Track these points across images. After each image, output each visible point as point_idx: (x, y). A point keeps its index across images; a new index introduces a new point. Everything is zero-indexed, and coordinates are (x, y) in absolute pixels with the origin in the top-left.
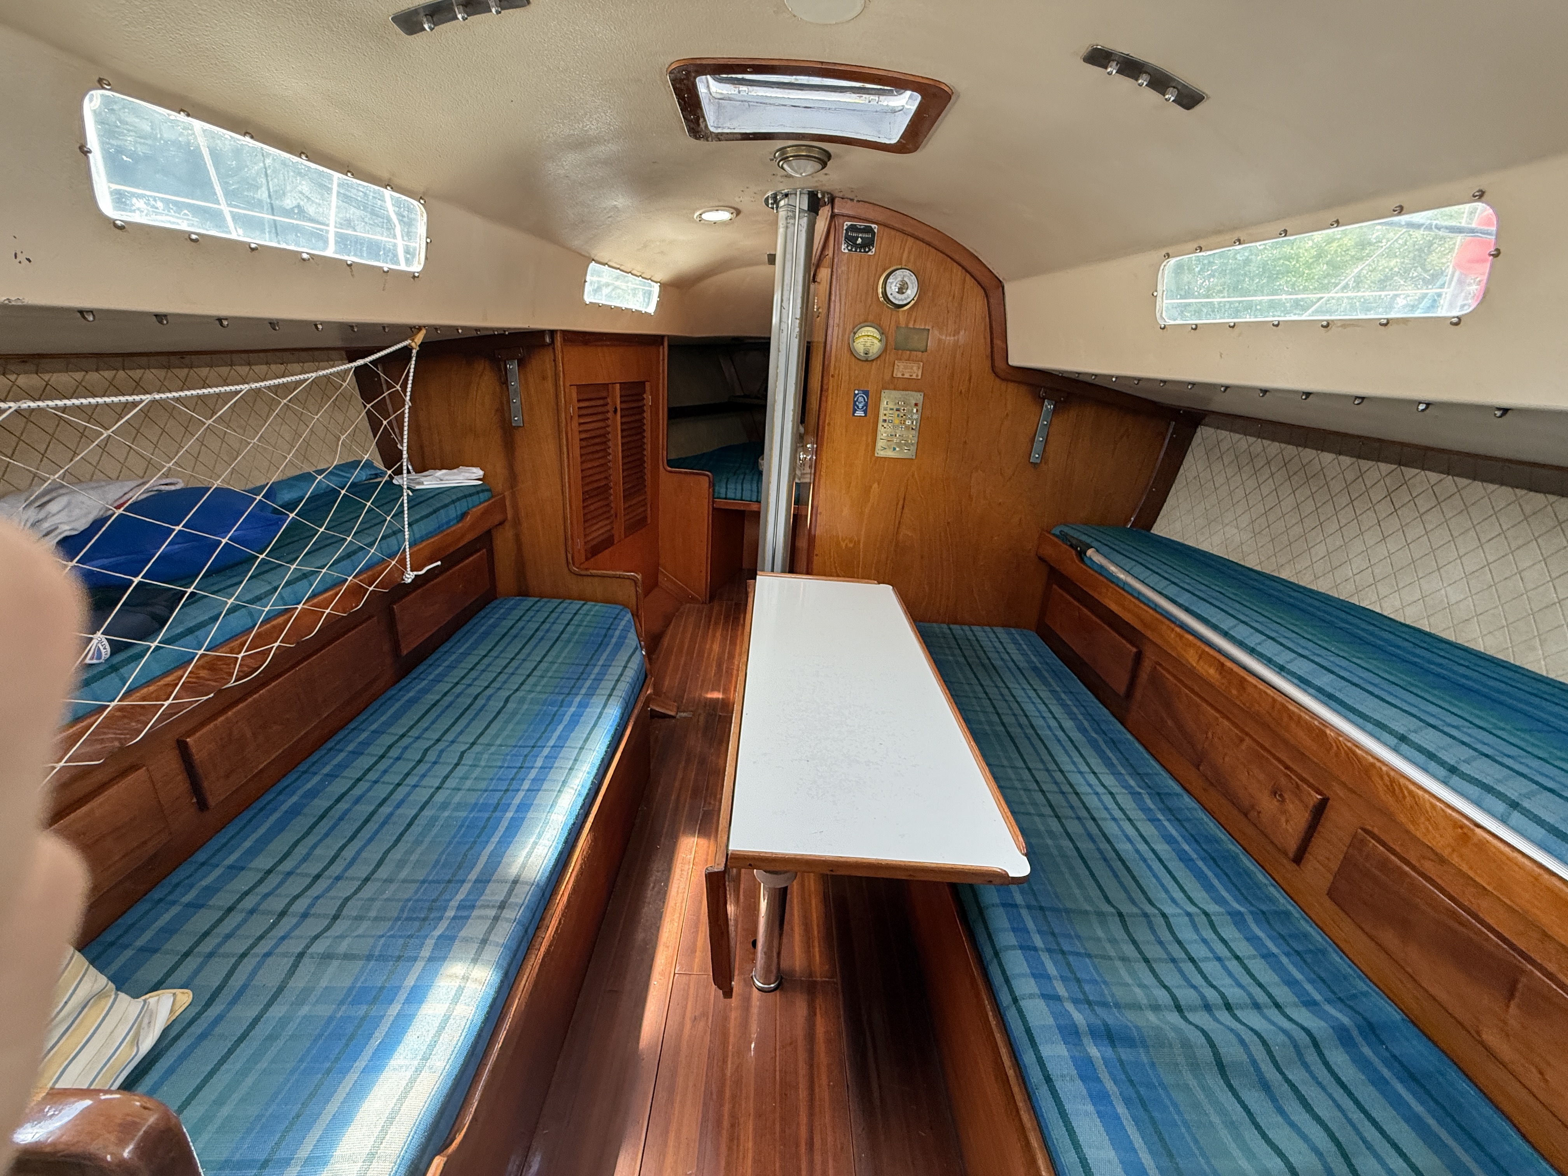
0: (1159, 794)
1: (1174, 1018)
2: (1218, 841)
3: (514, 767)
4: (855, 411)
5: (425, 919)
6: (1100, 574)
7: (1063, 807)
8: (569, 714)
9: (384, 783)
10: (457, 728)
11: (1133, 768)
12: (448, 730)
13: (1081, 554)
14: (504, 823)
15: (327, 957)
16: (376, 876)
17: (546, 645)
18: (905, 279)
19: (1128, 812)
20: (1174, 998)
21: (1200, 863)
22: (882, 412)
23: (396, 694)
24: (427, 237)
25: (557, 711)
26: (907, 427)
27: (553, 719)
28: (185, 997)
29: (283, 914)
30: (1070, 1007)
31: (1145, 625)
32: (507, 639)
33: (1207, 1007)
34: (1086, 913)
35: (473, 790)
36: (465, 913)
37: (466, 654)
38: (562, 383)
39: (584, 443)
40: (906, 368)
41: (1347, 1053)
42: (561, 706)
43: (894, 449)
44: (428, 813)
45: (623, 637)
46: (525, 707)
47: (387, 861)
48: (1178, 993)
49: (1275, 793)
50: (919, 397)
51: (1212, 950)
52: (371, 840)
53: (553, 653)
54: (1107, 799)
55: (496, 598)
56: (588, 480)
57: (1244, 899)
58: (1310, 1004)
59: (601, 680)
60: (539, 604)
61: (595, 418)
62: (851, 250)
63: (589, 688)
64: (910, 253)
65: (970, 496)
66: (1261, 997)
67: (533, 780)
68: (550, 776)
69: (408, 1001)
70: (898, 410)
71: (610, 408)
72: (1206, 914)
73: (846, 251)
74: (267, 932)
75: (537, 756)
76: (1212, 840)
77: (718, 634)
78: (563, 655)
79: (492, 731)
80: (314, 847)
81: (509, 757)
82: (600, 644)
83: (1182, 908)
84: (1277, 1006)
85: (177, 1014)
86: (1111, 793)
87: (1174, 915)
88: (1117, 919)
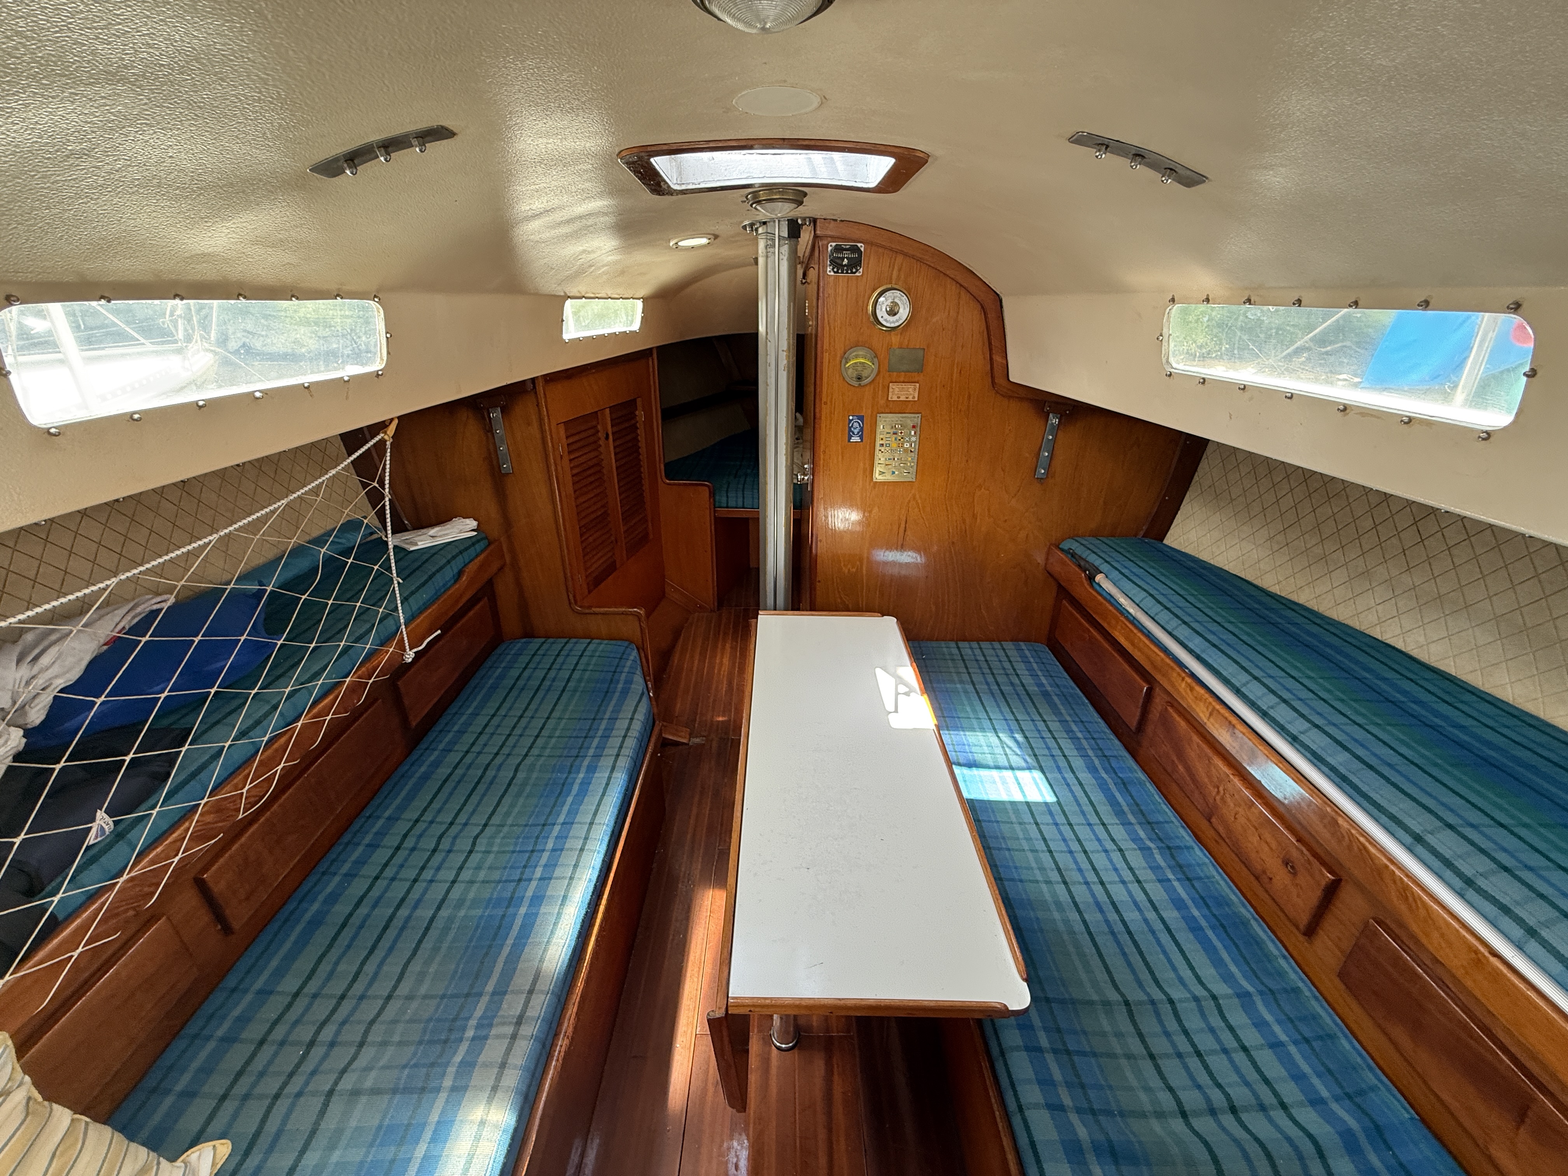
0: (1169, 848)
1: (1177, 1124)
2: (1228, 903)
3: (526, 851)
4: (850, 437)
5: (445, 1042)
6: (1109, 602)
7: (1071, 870)
8: (578, 781)
9: (401, 880)
10: (469, 808)
11: (1143, 815)
12: (460, 810)
13: (1091, 579)
14: (518, 922)
15: (356, 1093)
16: (397, 993)
17: (552, 697)
18: (896, 300)
19: (1137, 872)
20: (1179, 1103)
21: (1210, 933)
22: (878, 437)
23: (408, 770)
24: (387, 333)
25: (567, 778)
26: (906, 450)
27: (563, 789)
28: (224, 1148)
29: (312, 1044)
30: (1074, 1118)
31: (1155, 667)
32: (514, 693)
33: (1213, 1112)
34: (1091, 1003)
35: (487, 882)
36: (484, 1033)
37: (475, 715)
38: (547, 428)
39: (576, 479)
40: (902, 390)
41: (1353, 1162)
42: (570, 772)
43: (893, 473)
44: (444, 913)
45: (629, 682)
46: (535, 775)
47: (407, 974)
48: (1183, 1096)
49: (1287, 864)
50: (916, 419)
51: (1218, 1040)
52: (391, 949)
53: (560, 707)
54: (1116, 857)
55: (503, 641)
56: (583, 514)
57: (1254, 975)
58: (1316, 1102)
59: (609, 737)
60: (545, 646)
61: (586, 450)
62: (837, 272)
63: (597, 748)
64: (900, 270)
65: (974, 514)
66: (1268, 1098)
67: (545, 866)
68: (561, 860)
69: (433, 1140)
70: (895, 433)
71: (601, 435)
72: (1214, 998)
73: (832, 273)
74: (298, 1066)
75: (548, 837)
76: (1221, 902)
77: (728, 646)
78: (571, 708)
79: (502, 809)
80: (337, 963)
81: (521, 840)
82: (607, 692)
83: (1189, 991)
84: (1283, 1106)
85: (219, 1166)
86: (1120, 850)
87: (1180, 1001)
88: (1124, 1009)
